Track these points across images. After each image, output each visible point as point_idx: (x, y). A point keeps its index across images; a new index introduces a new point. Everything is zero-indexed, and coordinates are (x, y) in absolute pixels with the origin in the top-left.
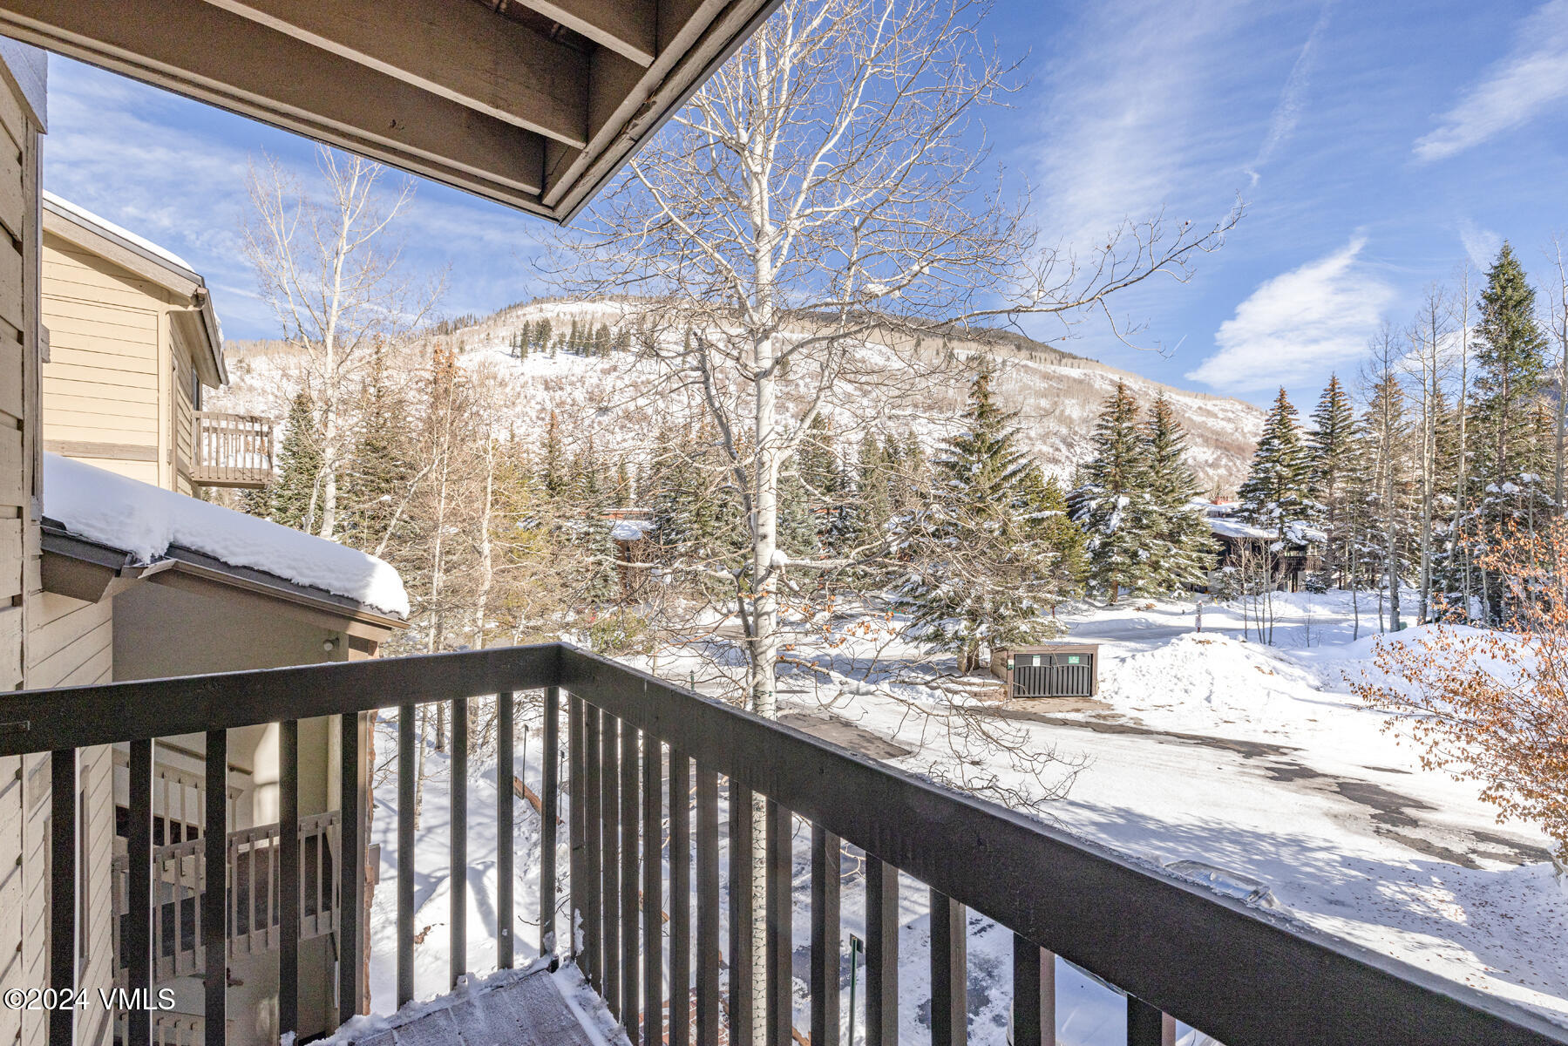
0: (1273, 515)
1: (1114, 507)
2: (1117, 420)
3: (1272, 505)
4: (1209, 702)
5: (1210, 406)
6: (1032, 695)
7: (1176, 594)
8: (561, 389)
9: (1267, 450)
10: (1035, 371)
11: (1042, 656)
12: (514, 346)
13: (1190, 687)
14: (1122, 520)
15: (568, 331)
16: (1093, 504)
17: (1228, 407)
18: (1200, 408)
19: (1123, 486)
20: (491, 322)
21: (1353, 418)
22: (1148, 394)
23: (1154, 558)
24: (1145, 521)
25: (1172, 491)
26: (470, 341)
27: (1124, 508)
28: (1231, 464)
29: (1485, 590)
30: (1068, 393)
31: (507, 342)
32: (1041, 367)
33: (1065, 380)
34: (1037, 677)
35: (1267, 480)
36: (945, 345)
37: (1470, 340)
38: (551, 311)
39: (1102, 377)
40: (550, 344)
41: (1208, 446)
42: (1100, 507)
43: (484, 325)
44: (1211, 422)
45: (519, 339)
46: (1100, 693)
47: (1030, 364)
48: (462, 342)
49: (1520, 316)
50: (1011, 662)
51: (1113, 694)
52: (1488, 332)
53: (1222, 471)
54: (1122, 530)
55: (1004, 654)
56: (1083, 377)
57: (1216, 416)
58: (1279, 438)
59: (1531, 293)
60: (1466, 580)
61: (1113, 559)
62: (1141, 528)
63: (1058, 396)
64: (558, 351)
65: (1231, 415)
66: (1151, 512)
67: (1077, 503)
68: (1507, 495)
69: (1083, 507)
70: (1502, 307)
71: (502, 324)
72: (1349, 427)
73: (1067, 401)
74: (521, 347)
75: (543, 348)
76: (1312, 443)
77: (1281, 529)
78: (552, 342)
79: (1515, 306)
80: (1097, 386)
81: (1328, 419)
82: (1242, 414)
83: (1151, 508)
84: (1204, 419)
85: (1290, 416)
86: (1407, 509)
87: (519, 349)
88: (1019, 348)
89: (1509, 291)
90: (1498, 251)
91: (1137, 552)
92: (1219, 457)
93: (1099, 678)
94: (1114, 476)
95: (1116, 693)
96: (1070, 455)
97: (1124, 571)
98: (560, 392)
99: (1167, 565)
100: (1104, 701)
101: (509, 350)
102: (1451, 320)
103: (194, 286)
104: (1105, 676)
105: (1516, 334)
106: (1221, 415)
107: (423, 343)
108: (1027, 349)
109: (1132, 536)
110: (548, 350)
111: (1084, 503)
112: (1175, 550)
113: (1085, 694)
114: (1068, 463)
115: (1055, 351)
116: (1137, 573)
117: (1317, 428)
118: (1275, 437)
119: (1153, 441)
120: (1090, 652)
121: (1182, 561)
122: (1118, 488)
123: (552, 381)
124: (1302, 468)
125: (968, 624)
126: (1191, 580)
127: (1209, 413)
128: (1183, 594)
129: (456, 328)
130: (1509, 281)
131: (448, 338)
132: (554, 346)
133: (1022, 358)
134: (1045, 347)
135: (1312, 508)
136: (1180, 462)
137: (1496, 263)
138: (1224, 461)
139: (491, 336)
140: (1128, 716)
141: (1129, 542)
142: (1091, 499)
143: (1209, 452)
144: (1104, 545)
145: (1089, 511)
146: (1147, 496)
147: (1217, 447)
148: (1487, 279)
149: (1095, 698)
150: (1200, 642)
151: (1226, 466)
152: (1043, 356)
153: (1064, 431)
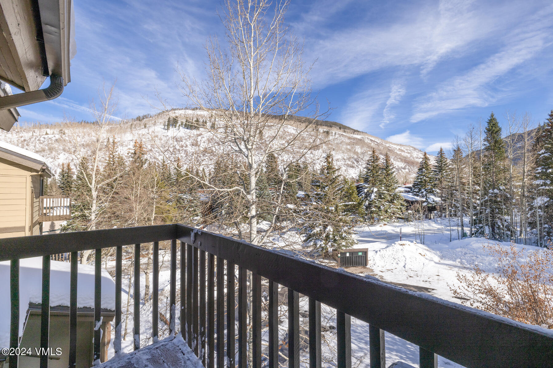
0: (423, 193)
1: (373, 191)
2: (373, 162)
3: (423, 190)
4: (405, 268)
5: (402, 149)
6: (346, 266)
7: (393, 221)
8: (182, 141)
9: (421, 172)
10: (346, 136)
11: (350, 253)
12: (165, 125)
13: (398, 262)
14: (375, 196)
15: (184, 121)
16: (366, 190)
17: (408, 149)
18: (399, 149)
19: (375, 184)
20: (156, 117)
21: (447, 162)
22: (383, 144)
23: (386, 209)
24: (382, 196)
25: (391, 186)
26: (149, 123)
27: (376, 192)
28: (409, 168)
29: (490, 224)
30: (357, 144)
31: (162, 124)
32: (348, 135)
33: (356, 139)
34: (348, 260)
35: (421, 182)
36: (316, 127)
37: (483, 143)
38: (178, 113)
39: (368, 138)
40: (178, 125)
41: (402, 162)
42: (368, 191)
43: (154, 118)
44: (403, 154)
45: (166, 123)
46: (369, 265)
47: (344, 134)
48: (146, 124)
49: (497, 136)
50: (339, 255)
51: (373, 265)
52: (488, 140)
53: (407, 170)
54: (375, 199)
55: (337, 252)
56: (361, 138)
57: (404, 152)
58: (424, 168)
59: (500, 129)
60: (484, 221)
61: (372, 209)
62: (382, 198)
63: (353, 145)
64: (181, 127)
65: (409, 151)
66: (384, 193)
67: (360, 190)
68: (495, 193)
69: (362, 191)
70: (492, 133)
71: (160, 117)
72: (446, 164)
73: (356, 147)
74: (167, 126)
75: (175, 127)
76: (435, 170)
77: (426, 198)
78: (178, 124)
79: (496, 133)
80: (366, 141)
81: (440, 162)
82: (413, 151)
83: (384, 192)
84: (400, 152)
85: (428, 161)
86: (465, 190)
87: (166, 127)
88: (340, 128)
89: (494, 128)
90: (490, 115)
91: (380, 207)
92: (406, 165)
93: (369, 259)
94: (372, 181)
95: (374, 265)
96: (358, 165)
97: (376, 213)
98: (181, 142)
99: (390, 211)
100: (370, 268)
101: (163, 127)
102: (477, 136)
103: (41, 166)
104: (371, 258)
105: (496, 142)
106: (406, 151)
107: (130, 124)
108: (343, 129)
109: (378, 201)
110: (177, 127)
111: (363, 190)
112: (392, 206)
113: (364, 265)
114: (357, 167)
115: (352, 129)
116: (380, 214)
117: (437, 164)
118: (423, 168)
119: (385, 169)
120: (365, 251)
121: (395, 209)
122: (374, 185)
123: (178, 138)
124: (432, 178)
125: (324, 242)
126: (398, 216)
127: (402, 151)
128: (395, 221)
129: (143, 119)
130: (493, 125)
131: (140, 122)
132: (179, 125)
133: (341, 132)
134: (349, 128)
135: (436, 191)
136: (393, 176)
137: (489, 119)
138: (407, 167)
139: (156, 122)
140: (379, 275)
141: (378, 204)
142: (365, 188)
143: (403, 164)
144: (369, 204)
145: (364, 193)
146: (383, 188)
147: (405, 162)
148: (487, 124)
149: (367, 266)
150: (401, 245)
151: (408, 168)
152: (348, 131)
153: (356, 157)
